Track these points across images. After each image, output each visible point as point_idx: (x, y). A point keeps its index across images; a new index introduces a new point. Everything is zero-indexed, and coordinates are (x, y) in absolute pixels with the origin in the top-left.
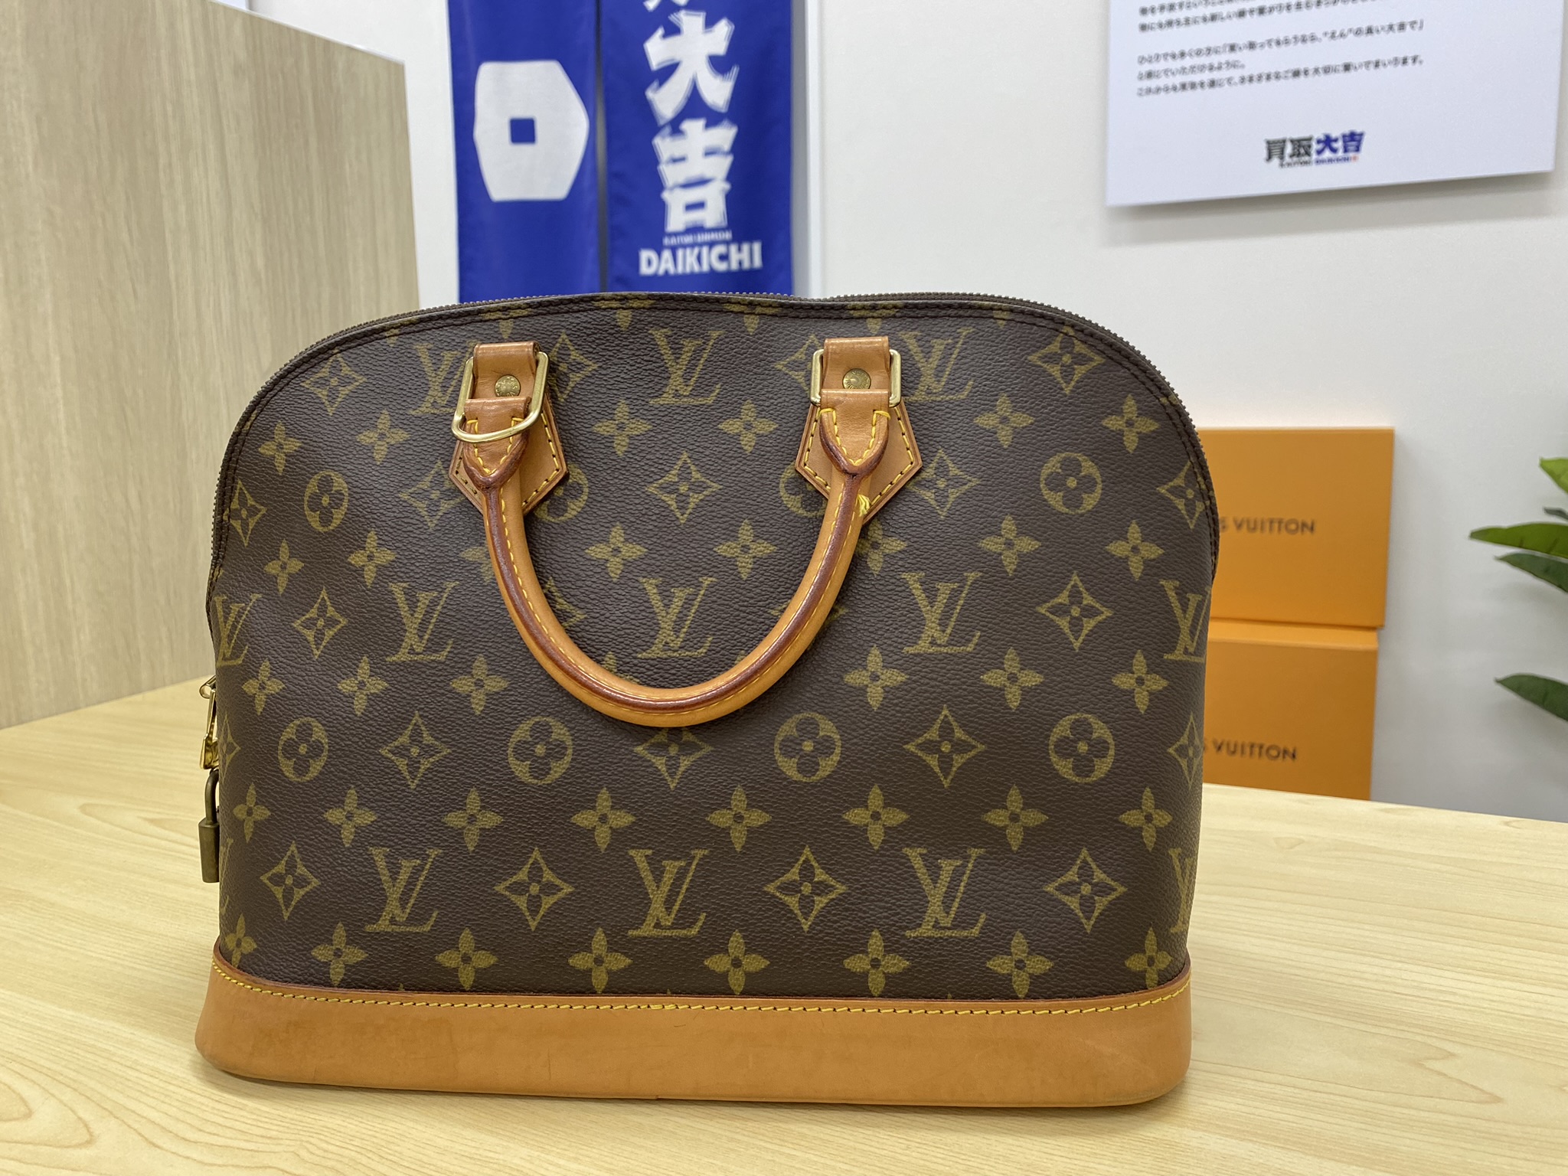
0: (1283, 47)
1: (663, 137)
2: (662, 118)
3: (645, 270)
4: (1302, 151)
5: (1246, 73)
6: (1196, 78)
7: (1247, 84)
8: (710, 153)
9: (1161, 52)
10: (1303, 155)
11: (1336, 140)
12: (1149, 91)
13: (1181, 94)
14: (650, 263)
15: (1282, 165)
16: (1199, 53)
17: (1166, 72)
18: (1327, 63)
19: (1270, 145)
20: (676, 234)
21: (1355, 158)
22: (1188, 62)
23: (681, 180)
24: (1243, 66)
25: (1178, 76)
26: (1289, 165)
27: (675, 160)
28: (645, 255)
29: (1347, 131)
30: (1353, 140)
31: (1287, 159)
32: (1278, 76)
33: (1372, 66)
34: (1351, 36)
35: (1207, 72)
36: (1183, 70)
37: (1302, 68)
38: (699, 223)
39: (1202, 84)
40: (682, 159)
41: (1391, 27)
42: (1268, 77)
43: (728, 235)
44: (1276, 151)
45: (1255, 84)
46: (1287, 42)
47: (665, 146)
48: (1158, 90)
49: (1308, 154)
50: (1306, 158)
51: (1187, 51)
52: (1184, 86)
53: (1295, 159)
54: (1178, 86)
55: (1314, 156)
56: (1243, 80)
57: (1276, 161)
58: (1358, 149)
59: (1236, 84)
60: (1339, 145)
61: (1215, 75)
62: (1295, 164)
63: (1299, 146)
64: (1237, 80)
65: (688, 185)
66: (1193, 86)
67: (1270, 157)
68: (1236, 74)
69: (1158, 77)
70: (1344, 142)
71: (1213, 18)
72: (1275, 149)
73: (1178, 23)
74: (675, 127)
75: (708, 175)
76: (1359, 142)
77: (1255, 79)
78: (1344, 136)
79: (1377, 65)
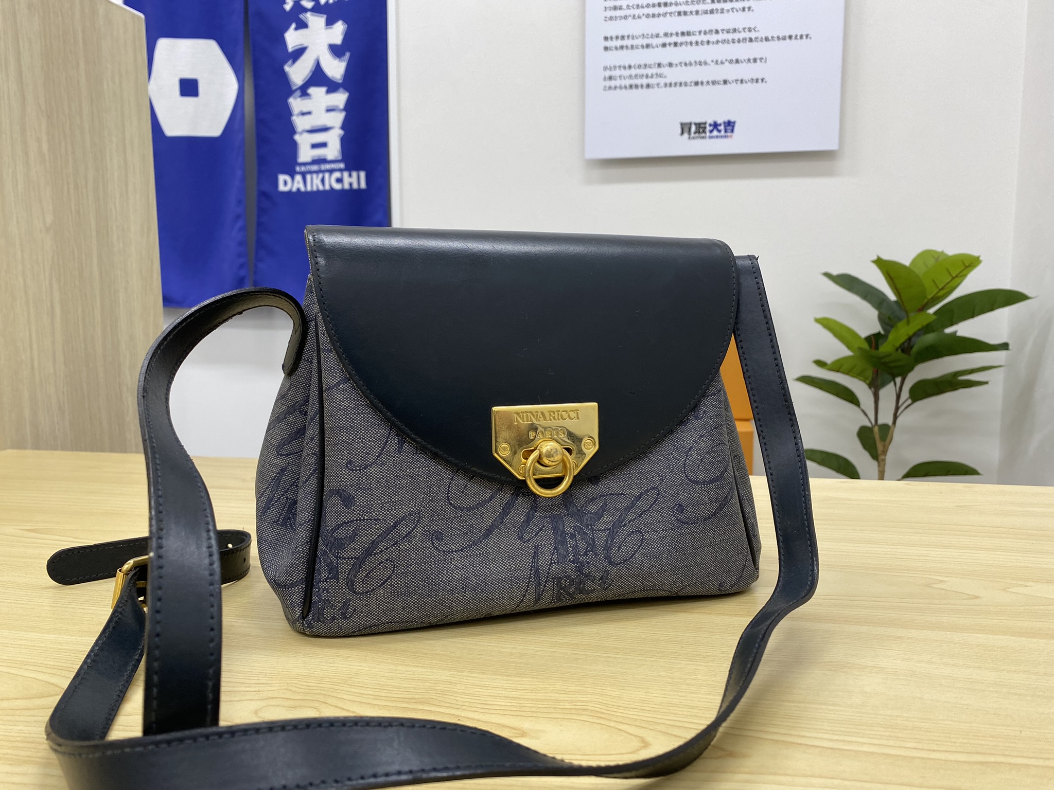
0: (689, 67)
1: (295, 98)
2: (295, 85)
3: (282, 188)
4: (701, 130)
5: (668, 81)
6: (639, 82)
7: (668, 88)
8: (329, 110)
9: (617, 65)
10: (702, 133)
11: (720, 125)
12: (610, 88)
13: (629, 91)
14: (285, 183)
15: (689, 138)
16: (639, 66)
17: (620, 77)
18: (714, 79)
19: (683, 126)
20: (305, 164)
21: (731, 136)
22: (633, 72)
23: (308, 127)
24: (665, 77)
25: (627, 80)
26: (694, 138)
27: (303, 114)
28: (282, 178)
29: (726, 120)
30: (730, 125)
31: (692, 135)
32: (686, 84)
33: (739, 82)
34: (727, 63)
35: (644, 79)
36: (630, 76)
37: (700, 81)
38: (322, 158)
39: (642, 86)
40: (309, 113)
41: (749, 60)
42: (681, 84)
43: (342, 166)
44: (686, 129)
45: (673, 88)
46: (691, 64)
47: (296, 104)
48: (616, 88)
49: (704, 132)
50: (703, 135)
51: (632, 65)
52: (631, 86)
53: (697, 135)
54: (628, 86)
55: (708, 134)
56: (666, 85)
57: (686, 135)
58: (732, 131)
59: (661, 87)
60: (722, 128)
61: (650, 81)
62: (697, 137)
63: (700, 127)
64: (662, 84)
65: (312, 131)
66: (637, 86)
67: (682, 133)
68: (662, 81)
69: (615, 80)
70: (725, 126)
71: (648, 46)
72: (685, 128)
73: (627, 47)
74: (304, 91)
75: (329, 124)
76: (733, 127)
77: (673, 85)
78: (725, 123)
79: (742, 81)
